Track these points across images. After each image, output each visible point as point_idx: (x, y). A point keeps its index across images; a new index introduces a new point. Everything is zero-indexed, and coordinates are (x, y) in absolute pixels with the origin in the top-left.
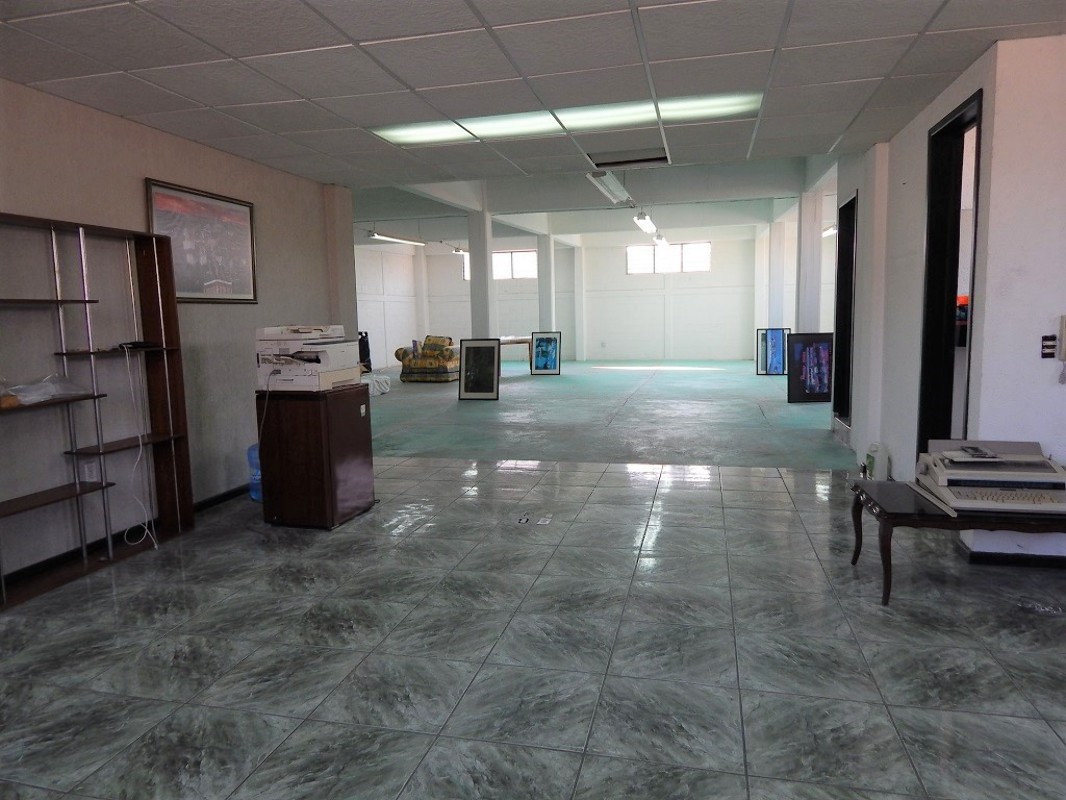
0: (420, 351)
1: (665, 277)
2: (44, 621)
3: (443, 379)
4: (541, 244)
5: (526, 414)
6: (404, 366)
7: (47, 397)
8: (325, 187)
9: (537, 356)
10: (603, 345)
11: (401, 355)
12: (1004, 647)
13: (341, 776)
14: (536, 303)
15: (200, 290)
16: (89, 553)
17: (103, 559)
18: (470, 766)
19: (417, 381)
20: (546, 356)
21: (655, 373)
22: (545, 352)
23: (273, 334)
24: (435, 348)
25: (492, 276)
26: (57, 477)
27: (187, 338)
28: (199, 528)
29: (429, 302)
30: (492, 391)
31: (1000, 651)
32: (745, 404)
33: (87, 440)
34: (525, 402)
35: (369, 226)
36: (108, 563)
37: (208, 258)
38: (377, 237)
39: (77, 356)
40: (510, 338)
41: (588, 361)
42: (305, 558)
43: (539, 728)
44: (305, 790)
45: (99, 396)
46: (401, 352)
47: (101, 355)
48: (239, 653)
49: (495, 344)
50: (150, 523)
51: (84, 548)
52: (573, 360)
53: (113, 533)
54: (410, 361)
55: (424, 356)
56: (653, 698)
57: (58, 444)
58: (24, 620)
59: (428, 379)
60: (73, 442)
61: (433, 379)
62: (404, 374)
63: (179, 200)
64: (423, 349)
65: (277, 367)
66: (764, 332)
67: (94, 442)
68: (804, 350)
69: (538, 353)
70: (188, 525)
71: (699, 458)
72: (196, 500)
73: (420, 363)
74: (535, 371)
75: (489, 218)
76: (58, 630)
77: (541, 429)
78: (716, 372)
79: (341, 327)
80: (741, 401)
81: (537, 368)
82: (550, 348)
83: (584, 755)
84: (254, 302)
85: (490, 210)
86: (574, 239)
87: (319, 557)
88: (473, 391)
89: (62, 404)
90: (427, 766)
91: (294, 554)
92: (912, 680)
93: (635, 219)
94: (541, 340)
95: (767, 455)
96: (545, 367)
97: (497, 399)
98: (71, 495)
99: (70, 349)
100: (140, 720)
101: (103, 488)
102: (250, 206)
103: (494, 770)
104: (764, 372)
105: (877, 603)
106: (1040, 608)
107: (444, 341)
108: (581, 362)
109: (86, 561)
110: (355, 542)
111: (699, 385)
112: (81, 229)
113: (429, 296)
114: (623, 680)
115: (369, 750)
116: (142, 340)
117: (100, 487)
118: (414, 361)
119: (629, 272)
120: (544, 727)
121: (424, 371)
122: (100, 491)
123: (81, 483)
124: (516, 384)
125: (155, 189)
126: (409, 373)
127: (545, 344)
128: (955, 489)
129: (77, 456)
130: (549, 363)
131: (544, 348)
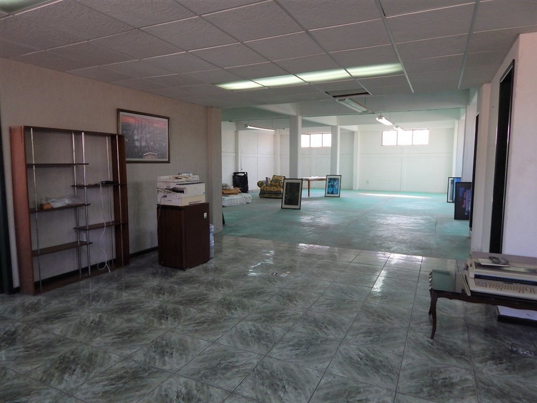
0: (269, 182)
1: (402, 147)
2: (52, 300)
4: (333, 130)
5: (309, 218)
6: (261, 190)
7: (65, 205)
8: (207, 108)
9: (328, 187)
10: (367, 182)
11: (260, 184)
12: (484, 371)
13: (125, 385)
14: (329, 160)
15: (142, 157)
16: (82, 272)
17: (86, 275)
18: (179, 390)
19: (267, 198)
20: (333, 187)
21: (390, 198)
22: (333, 185)
23: (166, 179)
24: (276, 181)
25: (300, 146)
26: (71, 239)
27: (129, 180)
28: (132, 265)
29: (281, 158)
30: (298, 205)
31: (481, 372)
32: (429, 219)
33: (82, 224)
34: (313, 211)
35: (246, 122)
36: (88, 277)
37: (146, 143)
38: (249, 127)
39: (80, 187)
40: (316, 177)
41: (360, 190)
42: (166, 283)
43: (220, 377)
44: (108, 389)
45: (88, 205)
46: (260, 183)
47: (89, 187)
48: (116, 324)
49: (300, 181)
50: (108, 262)
51: (80, 270)
52: (351, 189)
53: (91, 265)
54: (264, 187)
55: (271, 185)
56: (280, 371)
57: (73, 225)
58: (45, 299)
59: (272, 197)
60: (77, 223)
61: (274, 197)
62: (261, 194)
63: (133, 117)
64: (271, 181)
65: (165, 194)
66: (452, 179)
67: (85, 225)
68: (465, 191)
69: (329, 186)
70: (127, 263)
71: (384, 248)
72: (131, 251)
73: (268, 189)
74: (327, 195)
75: (300, 119)
76: (55, 305)
77: (312, 226)
78: (425, 200)
79: (198, 176)
80: (429, 217)
81: (328, 193)
82: (335, 183)
83: (231, 393)
84: (168, 162)
85: (300, 115)
86: (354, 128)
87: (173, 283)
88: (288, 204)
89: (74, 207)
90: (161, 386)
91: (164, 280)
92: (419, 381)
93: (377, 119)
94: (331, 179)
95: (422, 249)
96: (332, 193)
97: (300, 209)
98: (76, 246)
99: (78, 184)
100: (63, 348)
101: (87, 244)
102: (168, 118)
103: (189, 393)
104: (451, 201)
105: (428, 337)
106: (521, 351)
107: (281, 178)
108: (355, 190)
109: (81, 275)
110: (192, 277)
111: (410, 206)
112: (83, 133)
113: (281, 155)
114: (271, 360)
115: (142, 375)
116: (112, 180)
117: (88, 244)
118: (266, 187)
119: (383, 144)
120: (222, 377)
121: (270, 193)
122: (86, 246)
123: (80, 241)
124: (314, 201)
125: (121, 113)
126: (264, 193)
127: (333, 181)
128: (477, 280)
129: (79, 230)
130: (334, 191)
131: (332, 184)
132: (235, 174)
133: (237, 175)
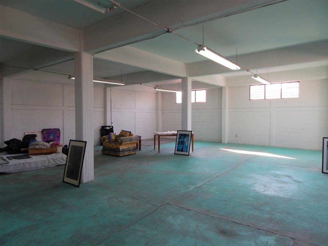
0: (113, 138)
1: (271, 101)
3: (117, 155)
6: (103, 146)
9: (178, 144)
10: (236, 136)
20: (183, 144)
29: (162, 112)
30: (77, 179)
61: (114, 154)
69: (179, 142)
81: (178, 150)
82: (185, 140)
88: (70, 177)
94: (181, 135)
96: (182, 150)
119: (251, 99)
127: (183, 137)
130: (184, 148)
131: (182, 140)
132: (103, 127)
133: (104, 128)
